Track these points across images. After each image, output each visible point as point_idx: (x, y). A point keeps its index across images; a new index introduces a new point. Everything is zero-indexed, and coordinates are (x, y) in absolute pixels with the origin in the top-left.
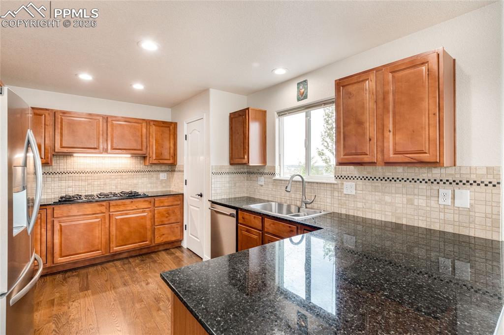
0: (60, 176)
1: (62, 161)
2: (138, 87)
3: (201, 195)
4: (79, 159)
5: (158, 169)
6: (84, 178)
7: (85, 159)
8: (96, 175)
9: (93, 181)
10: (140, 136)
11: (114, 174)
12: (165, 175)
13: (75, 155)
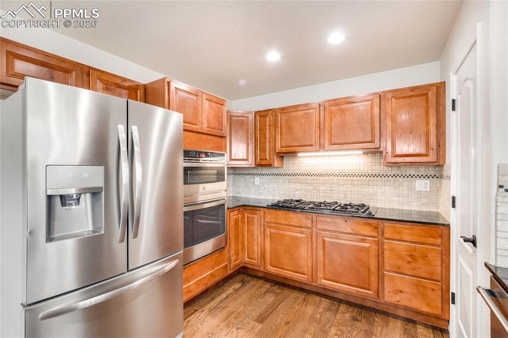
0: (289, 177)
1: (290, 162)
2: (336, 38)
3: (474, 242)
4: (305, 159)
5: (412, 173)
6: (309, 181)
7: (311, 159)
8: (322, 178)
9: (318, 185)
10: (370, 121)
11: (342, 178)
12: (425, 184)
13: (299, 155)
